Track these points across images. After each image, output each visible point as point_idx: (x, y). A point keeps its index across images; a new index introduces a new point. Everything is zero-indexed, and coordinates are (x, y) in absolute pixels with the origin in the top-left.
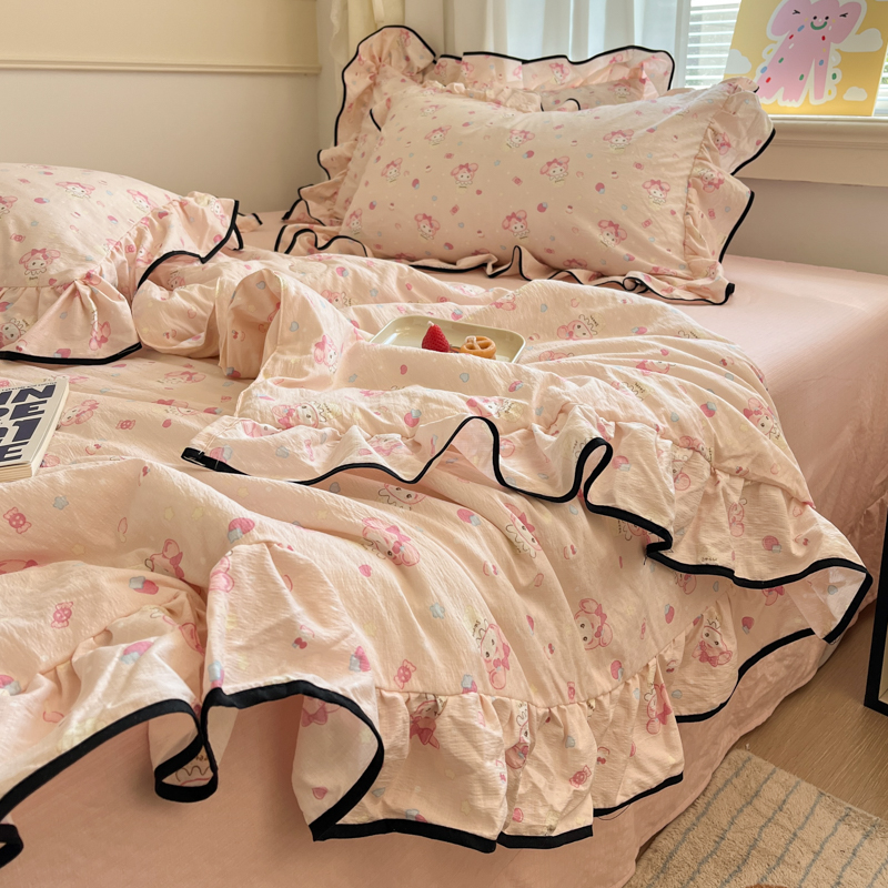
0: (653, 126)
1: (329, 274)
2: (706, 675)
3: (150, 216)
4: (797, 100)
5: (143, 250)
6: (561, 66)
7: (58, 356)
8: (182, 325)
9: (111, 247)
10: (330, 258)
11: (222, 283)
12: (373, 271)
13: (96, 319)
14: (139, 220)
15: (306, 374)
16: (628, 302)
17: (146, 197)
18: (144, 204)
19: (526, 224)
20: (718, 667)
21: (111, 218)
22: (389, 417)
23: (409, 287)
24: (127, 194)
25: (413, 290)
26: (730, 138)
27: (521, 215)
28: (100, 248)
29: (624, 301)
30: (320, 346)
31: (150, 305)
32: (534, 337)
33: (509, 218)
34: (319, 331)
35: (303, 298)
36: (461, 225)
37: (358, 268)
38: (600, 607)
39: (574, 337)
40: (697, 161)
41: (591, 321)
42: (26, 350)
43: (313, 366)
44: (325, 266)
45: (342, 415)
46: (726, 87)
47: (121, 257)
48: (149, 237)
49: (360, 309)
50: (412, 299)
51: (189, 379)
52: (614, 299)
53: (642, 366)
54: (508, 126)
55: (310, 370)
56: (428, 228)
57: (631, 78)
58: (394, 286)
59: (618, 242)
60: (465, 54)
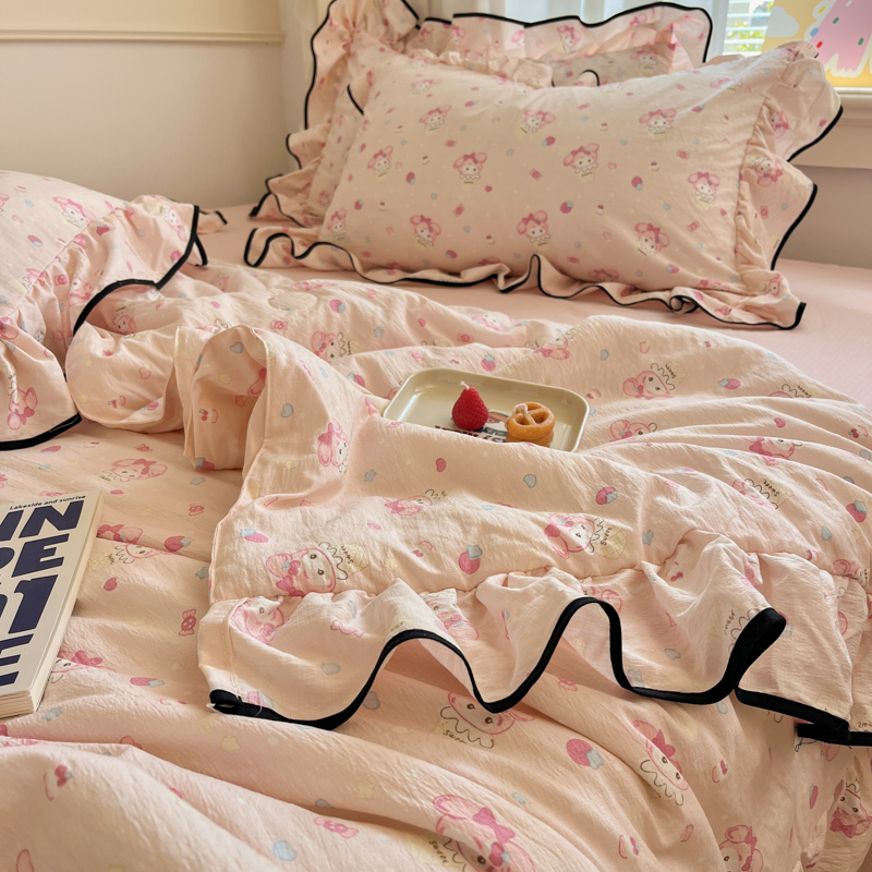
0: (699, 104)
1: (321, 311)
2: (839, 847)
3: (87, 233)
4: (854, 70)
5: (78, 282)
6: (571, 30)
8: (133, 390)
9: (34, 280)
10: (319, 286)
11: (182, 336)
12: (375, 302)
13: (15, 386)
14: (71, 238)
15: (309, 484)
16: (713, 345)
17: (80, 207)
18: (78, 216)
19: (546, 228)
20: (855, 838)
21: (33, 239)
22: (436, 560)
23: (422, 323)
24: (55, 204)
25: (428, 327)
26: (789, 117)
27: (540, 217)
28: (17, 283)
29: (708, 344)
30: (326, 439)
31: (89, 363)
32: (593, 394)
33: (526, 221)
34: (321, 416)
35: (299, 371)
36: (467, 229)
37: (357, 300)
38: (750, 831)
39: (645, 393)
40: (751, 148)
41: (667, 372)
43: (318, 472)
44: (314, 298)
45: (369, 565)
46: (786, 53)
47: (48, 293)
48: (85, 263)
49: (365, 359)
50: (428, 340)
51: (145, 471)
52: (694, 341)
53: (757, 447)
54: (522, 106)
55: (314, 477)
56: (426, 232)
57: (657, 43)
58: (403, 322)
59: (658, 250)
60: (456, 16)
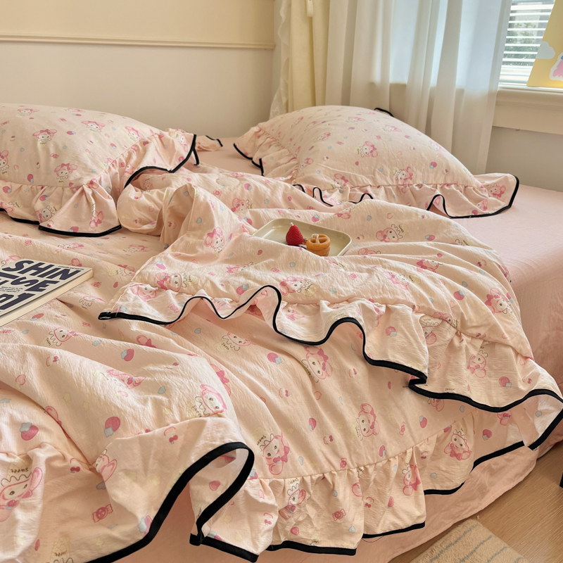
1: (239, 188)
2: (454, 465)
3: (138, 144)
5: (129, 166)
7: (71, 231)
8: (144, 215)
9: (109, 164)
11: (168, 191)
12: (268, 187)
13: (94, 209)
14: (130, 146)
16: (426, 217)
17: (137, 132)
18: (136, 136)
20: (462, 461)
21: (112, 145)
23: (290, 199)
24: (125, 129)
28: (102, 164)
29: (423, 217)
30: (211, 235)
31: (127, 202)
32: (360, 237)
34: (212, 225)
37: (258, 184)
39: (387, 239)
41: (399, 229)
42: (53, 227)
43: (203, 248)
44: (238, 181)
47: (115, 170)
48: (134, 157)
49: (254, 211)
50: (291, 207)
51: (142, 249)
52: (417, 215)
53: (421, 265)
58: (280, 198)
